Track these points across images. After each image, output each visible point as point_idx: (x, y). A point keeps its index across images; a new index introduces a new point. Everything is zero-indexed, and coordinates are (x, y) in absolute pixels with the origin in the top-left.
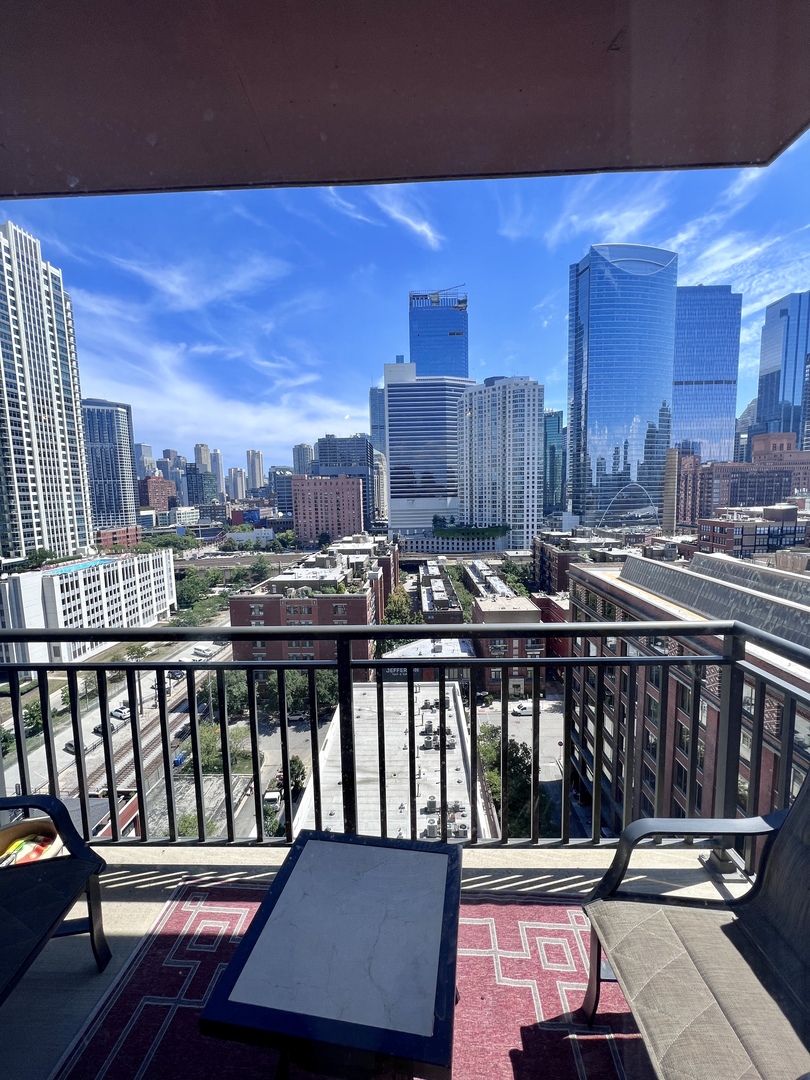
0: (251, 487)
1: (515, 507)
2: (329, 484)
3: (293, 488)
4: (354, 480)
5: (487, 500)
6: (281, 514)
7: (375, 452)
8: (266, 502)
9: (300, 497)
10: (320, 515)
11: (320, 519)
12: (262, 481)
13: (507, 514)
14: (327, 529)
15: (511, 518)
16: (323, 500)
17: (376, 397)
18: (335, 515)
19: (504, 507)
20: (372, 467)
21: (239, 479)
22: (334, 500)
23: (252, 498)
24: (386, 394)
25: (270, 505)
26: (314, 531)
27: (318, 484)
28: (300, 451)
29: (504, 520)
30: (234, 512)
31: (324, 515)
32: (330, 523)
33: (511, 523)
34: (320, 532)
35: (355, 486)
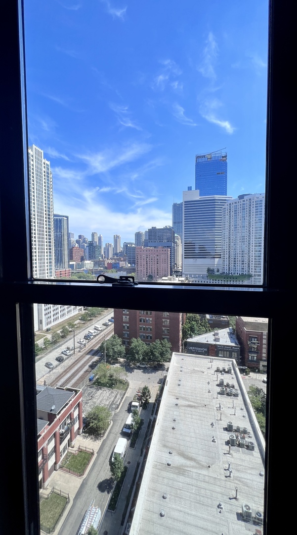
0: (115, 252)
1: (256, 264)
2: (153, 251)
3: (136, 253)
4: (166, 249)
5: (239, 260)
6: (129, 265)
7: (176, 235)
8: (122, 259)
9: (139, 257)
10: (148, 266)
11: (148, 268)
12: (120, 248)
13: (251, 268)
14: (152, 273)
15: (253, 270)
16: (150, 259)
17: (176, 209)
18: (156, 266)
19: (249, 264)
20: (174, 243)
21: (110, 248)
22: (156, 259)
23: (116, 257)
24: (184, 206)
25: (124, 261)
26: (145, 273)
27: (148, 251)
28: (138, 235)
29: (249, 271)
30: (108, 264)
31: (150, 266)
32: (153, 270)
33: (253, 273)
34: (148, 274)
35: (166, 252)
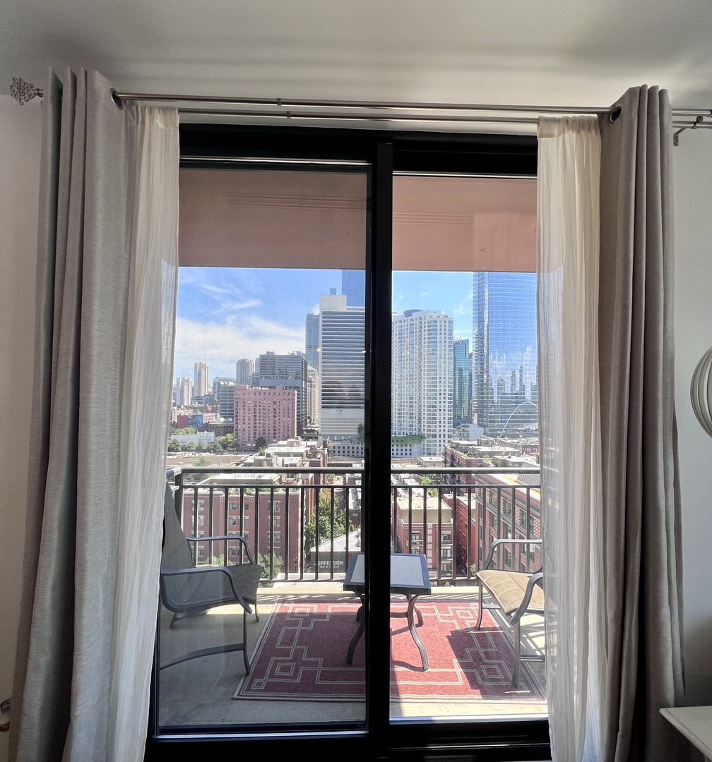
0: (196, 395)
1: (429, 418)
2: (267, 394)
3: (235, 396)
4: (291, 391)
5: (405, 412)
6: (222, 420)
7: (309, 368)
8: (210, 408)
9: (241, 405)
10: (258, 421)
11: (258, 425)
12: (207, 390)
13: (422, 424)
14: (264, 434)
15: (426, 428)
16: (262, 408)
17: (311, 322)
18: (271, 422)
19: (420, 418)
20: (306, 381)
21: (186, 387)
22: (271, 409)
23: (197, 405)
24: (321, 319)
25: (213, 411)
26: (252, 435)
27: (258, 394)
28: (243, 365)
29: (420, 430)
30: (179, 417)
31: (261, 421)
32: (267, 429)
33: (426, 433)
34: (257, 436)
35: (290, 397)
